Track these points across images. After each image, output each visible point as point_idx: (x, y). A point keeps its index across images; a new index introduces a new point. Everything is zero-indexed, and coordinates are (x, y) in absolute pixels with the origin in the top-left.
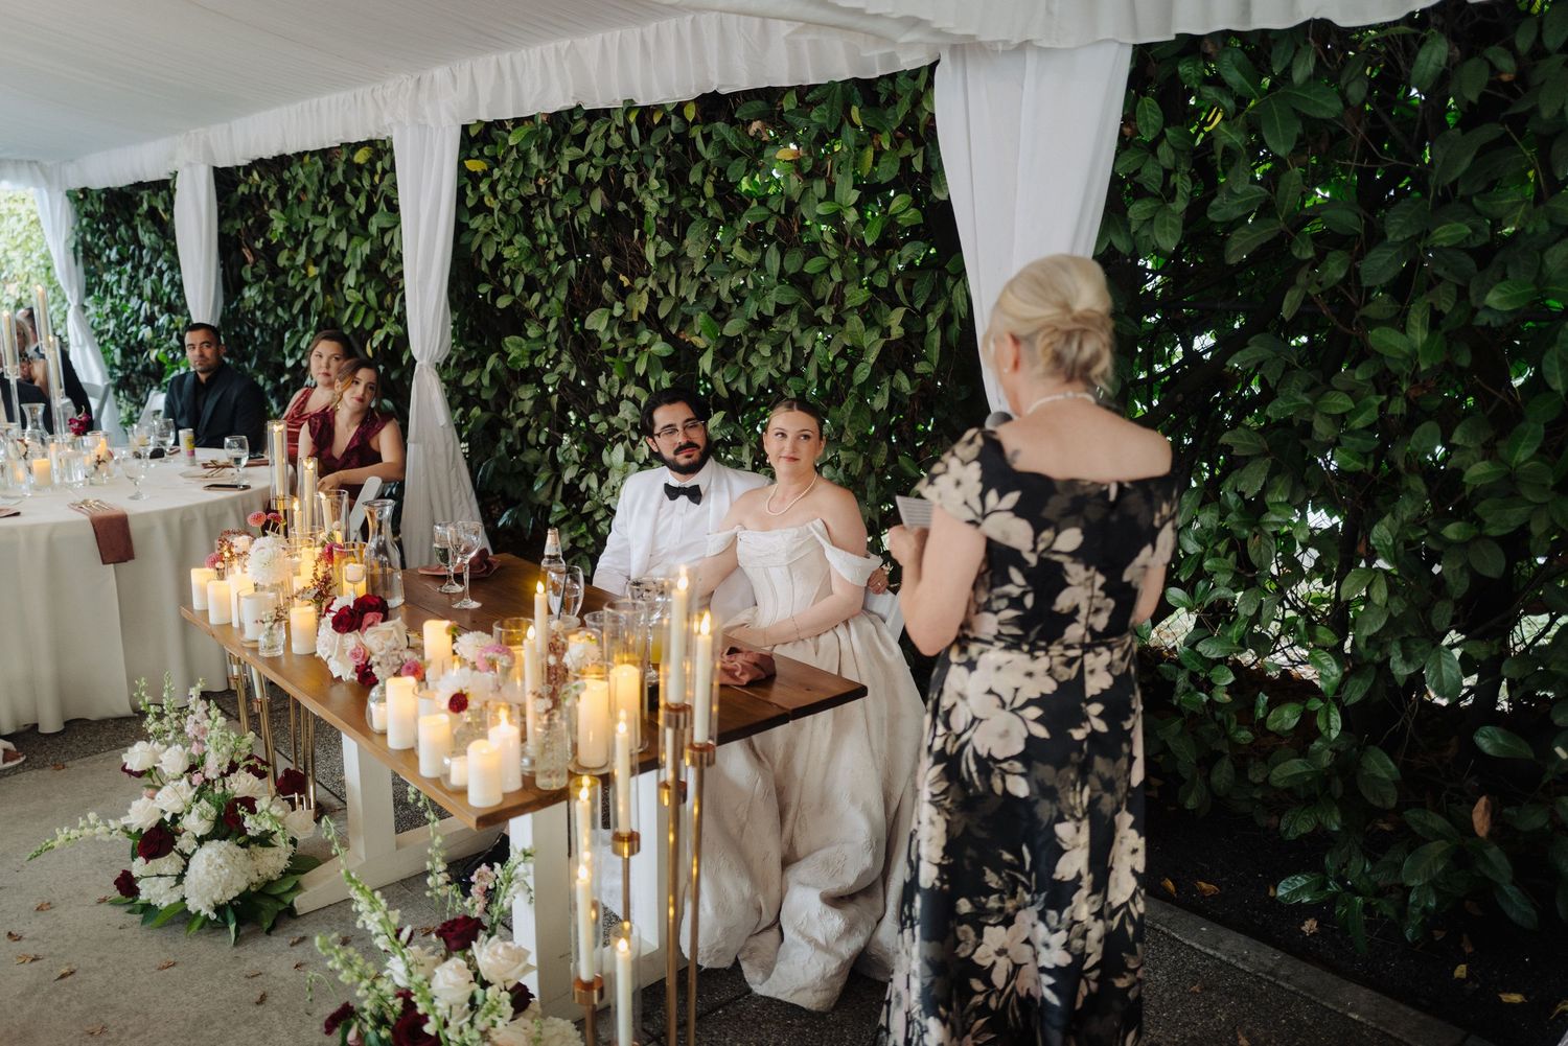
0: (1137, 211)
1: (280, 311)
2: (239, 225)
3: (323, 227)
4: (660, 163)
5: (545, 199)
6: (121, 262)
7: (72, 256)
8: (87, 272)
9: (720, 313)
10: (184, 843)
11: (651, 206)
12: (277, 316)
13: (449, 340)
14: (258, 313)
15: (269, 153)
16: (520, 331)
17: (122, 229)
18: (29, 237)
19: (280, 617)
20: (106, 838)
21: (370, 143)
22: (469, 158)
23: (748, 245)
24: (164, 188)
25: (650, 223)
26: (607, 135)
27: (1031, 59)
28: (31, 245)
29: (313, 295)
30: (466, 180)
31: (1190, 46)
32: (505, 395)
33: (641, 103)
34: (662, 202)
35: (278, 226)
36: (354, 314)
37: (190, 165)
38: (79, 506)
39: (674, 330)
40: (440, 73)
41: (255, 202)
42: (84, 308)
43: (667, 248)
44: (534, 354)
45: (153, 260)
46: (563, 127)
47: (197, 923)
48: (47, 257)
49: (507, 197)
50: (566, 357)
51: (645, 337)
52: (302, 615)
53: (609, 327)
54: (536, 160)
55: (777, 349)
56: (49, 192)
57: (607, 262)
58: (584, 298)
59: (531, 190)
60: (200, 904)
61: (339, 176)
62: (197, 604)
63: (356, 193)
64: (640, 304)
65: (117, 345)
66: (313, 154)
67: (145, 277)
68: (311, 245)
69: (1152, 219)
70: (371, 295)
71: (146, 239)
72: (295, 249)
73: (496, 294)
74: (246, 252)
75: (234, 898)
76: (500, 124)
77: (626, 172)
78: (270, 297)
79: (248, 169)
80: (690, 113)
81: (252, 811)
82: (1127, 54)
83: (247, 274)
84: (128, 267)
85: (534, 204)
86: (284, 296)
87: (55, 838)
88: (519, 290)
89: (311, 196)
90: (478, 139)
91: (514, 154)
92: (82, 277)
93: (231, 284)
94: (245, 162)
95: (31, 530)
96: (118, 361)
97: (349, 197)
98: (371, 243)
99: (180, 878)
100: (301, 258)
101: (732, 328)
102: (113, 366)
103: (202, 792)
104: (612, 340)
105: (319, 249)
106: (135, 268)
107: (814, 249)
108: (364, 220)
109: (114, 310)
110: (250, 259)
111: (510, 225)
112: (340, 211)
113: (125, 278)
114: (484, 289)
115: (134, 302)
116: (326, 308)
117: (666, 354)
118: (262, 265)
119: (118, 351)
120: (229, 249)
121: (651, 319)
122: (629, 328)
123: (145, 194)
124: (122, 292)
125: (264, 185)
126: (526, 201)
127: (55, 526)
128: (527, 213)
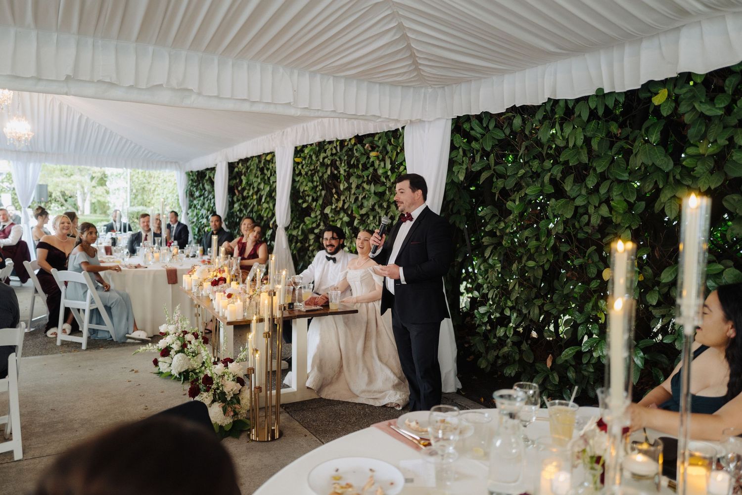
0: (455, 169)
1: (244, 212)
2: (234, 182)
3: (256, 181)
4: (346, 158)
5: (316, 171)
6: (200, 196)
7: (185, 195)
8: (190, 201)
9: (361, 207)
10: (172, 353)
11: (342, 172)
12: (244, 214)
13: (289, 219)
14: (238, 213)
15: (243, 157)
16: (310, 216)
17: (201, 185)
18: (174, 189)
19: (201, 285)
20: (153, 351)
21: (271, 153)
22: (296, 157)
23: (367, 184)
24: (213, 169)
25: (342, 177)
26: (332, 149)
27: (427, 125)
28: (174, 192)
29: (254, 206)
30: (296, 165)
31: (468, 118)
32: (306, 239)
33: (339, 139)
34: (345, 171)
35: (244, 182)
36: (265, 211)
37: (221, 162)
38: (163, 267)
39: (349, 213)
40: (289, 129)
41: (239, 174)
42: (188, 214)
43: (346, 185)
44: (313, 222)
45: (208, 196)
46: (321, 146)
47: (174, 377)
48: (178, 196)
49: (306, 170)
50: (322, 224)
51: (342, 215)
52: (207, 285)
53: (331, 212)
54: (314, 157)
55: (374, 217)
56: (180, 172)
57: (334, 191)
58: (327, 203)
59: (312, 167)
60: (175, 373)
61: (262, 165)
62: (184, 286)
63: (268, 169)
64: (340, 204)
65: (197, 227)
66: (256, 157)
67: (207, 200)
68: (253, 188)
69: (459, 171)
70: (271, 205)
71: (207, 187)
72: (249, 190)
73: (303, 202)
74: (236, 191)
75: (184, 372)
76: (305, 146)
77: (337, 160)
78: (242, 207)
79: (238, 163)
80: (353, 142)
81: (191, 344)
82: (450, 123)
83: (235, 199)
84: (202, 198)
85: (313, 172)
86: (246, 206)
87: (140, 349)
88: (310, 201)
89: (254, 171)
90: (299, 151)
91: (308, 156)
92: (188, 202)
93: (231, 204)
94: (237, 160)
95: (150, 271)
96: (196, 233)
97: (265, 171)
98: (270, 187)
99: (171, 364)
100: (251, 193)
101: (363, 211)
102: (195, 235)
103: (178, 338)
104: (332, 217)
105: (256, 189)
106: (204, 199)
107: (383, 184)
108: (269, 178)
109: (197, 215)
110: (237, 194)
111: (307, 179)
112: (262, 176)
113: (200, 202)
114: (300, 201)
115: (203, 209)
116: (258, 211)
117: (347, 221)
118: (240, 196)
119: (197, 229)
120: (231, 190)
121: (342, 208)
122: (336, 212)
123: (208, 172)
124: (199, 207)
125: (242, 168)
126: (311, 171)
127: (157, 271)
128: (312, 175)
